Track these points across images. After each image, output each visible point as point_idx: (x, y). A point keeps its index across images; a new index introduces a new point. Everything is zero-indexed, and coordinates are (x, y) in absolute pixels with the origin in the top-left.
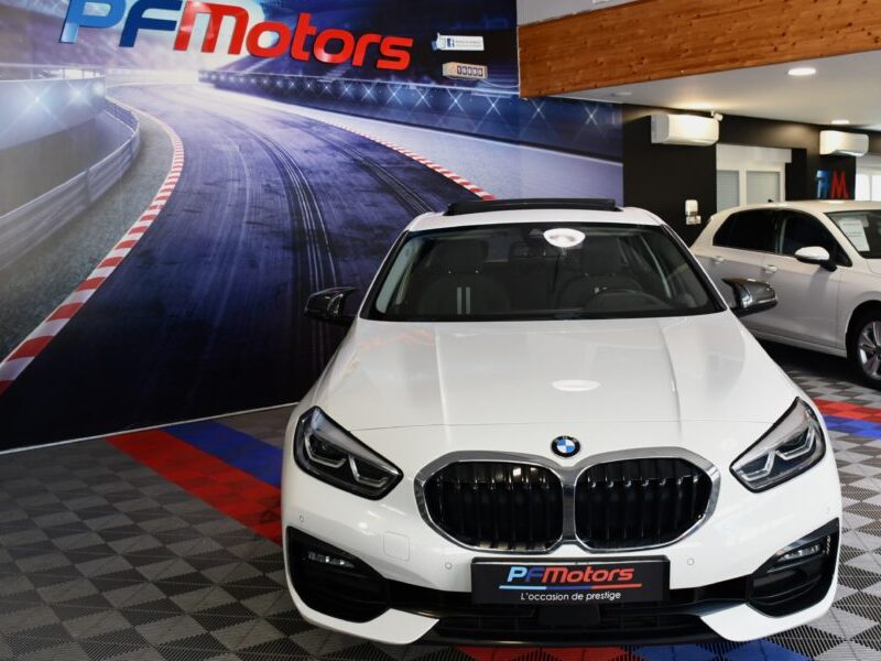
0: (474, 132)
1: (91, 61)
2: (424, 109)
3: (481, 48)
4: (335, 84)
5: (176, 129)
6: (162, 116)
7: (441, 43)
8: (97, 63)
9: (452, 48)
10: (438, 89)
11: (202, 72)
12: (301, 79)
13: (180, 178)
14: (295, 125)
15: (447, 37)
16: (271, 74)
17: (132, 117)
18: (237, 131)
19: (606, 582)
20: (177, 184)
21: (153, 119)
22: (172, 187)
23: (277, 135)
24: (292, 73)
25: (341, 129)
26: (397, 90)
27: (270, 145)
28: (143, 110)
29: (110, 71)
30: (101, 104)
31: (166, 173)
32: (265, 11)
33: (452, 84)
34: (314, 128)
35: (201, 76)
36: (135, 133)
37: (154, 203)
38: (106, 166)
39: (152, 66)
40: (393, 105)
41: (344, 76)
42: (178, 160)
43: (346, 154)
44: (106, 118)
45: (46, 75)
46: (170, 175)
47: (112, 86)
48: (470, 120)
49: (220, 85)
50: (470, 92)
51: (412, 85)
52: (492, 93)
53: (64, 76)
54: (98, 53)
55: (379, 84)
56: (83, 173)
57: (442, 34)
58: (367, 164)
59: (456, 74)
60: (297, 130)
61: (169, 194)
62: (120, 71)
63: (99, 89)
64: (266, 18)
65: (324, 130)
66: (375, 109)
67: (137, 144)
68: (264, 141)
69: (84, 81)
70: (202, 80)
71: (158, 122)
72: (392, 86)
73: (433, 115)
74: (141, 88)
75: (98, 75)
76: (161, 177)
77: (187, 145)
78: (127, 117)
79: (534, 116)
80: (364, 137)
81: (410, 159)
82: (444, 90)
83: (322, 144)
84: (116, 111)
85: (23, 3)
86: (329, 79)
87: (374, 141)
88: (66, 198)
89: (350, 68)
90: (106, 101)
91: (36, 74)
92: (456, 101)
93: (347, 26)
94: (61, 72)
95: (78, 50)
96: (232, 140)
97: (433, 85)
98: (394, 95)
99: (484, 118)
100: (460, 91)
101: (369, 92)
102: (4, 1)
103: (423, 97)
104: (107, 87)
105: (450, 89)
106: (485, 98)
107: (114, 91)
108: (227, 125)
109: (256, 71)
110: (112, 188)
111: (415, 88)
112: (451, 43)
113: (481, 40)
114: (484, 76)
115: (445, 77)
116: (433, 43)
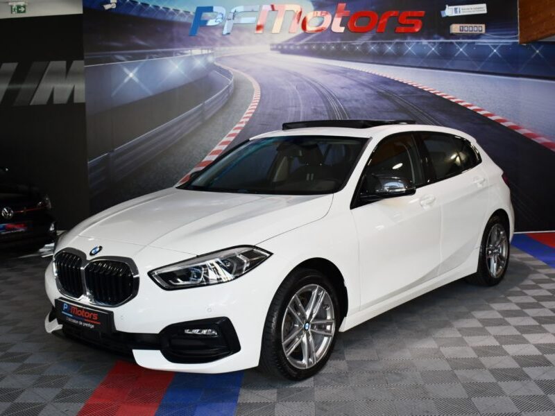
0: (477, 70)
1: (206, 44)
2: (433, 56)
3: (485, 12)
4: (364, 45)
5: (256, 78)
6: (248, 71)
7: (449, 11)
8: (211, 45)
9: (458, 14)
10: (446, 43)
11: (272, 45)
12: (340, 44)
13: (258, 106)
14: (334, 72)
15: (454, 7)
16: (319, 42)
17: (229, 73)
18: (294, 78)
19: (89, 319)
20: (256, 110)
21: (242, 73)
22: (253, 111)
23: (321, 79)
24: (332, 40)
25: (368, 73)
26: (411, 45)
27: (316, 85)
28: (236, 69)
29: (217, 48)
30: (212, 67)
31: (250, 103)
32: (314, 5)
33: (459, 39)
34: (348, 73)
35: (272, 47)
36: (231, 82)
37: (242, 120)
38: (215, 99)
39: (241, 43)
40: (409, 55)
41: (369, 40)
42: (257, 96)
43: (372, 89)
44: (215, 74)
45: (182, 54)
46: (252, 104)
47: (219, 56)
48: (473, 62)
49: (283, 51)
50: (474, 43)
51: (425, 42)
52: (494, 42)
53: (191, 53)
54: (210, 39)
55: (397, 43)
56: (201, 104)
57: (449, 5)
58: (388, 94)
59: (459, 32)
60: (336, 75)
61: (251, 115)
62: (222, 48)
63: (211, 59)
64: (315, 9)
65: (355, 74)
66: (397, 59)
67: (233, 86)
68: (313, 83)
69: (202, 56)
70: (272, 49)
71: (245, 75)
72: (408, 43)
73: (443, 60)
74: (235, 57)
75: (210, 52)
76: (246, 106)
77: (262, 87)
78: (227, 73)
79: (533, 56)
80: (385, 77)
81: (422, 90)
82: (452, 43)
83: (353, 83)
84: (220, 70)
85: (170, 18)
86: (359, 42)
87: (393, 80)
88: (192, 118)
89: (375, 34)
90: (215, 65)
91: (176, 53)
92: (461, 50)
93: (373, 7)
94: (189, 51)
95: (199, 39)
96: (291, 83)
97: (442, 40)
98: (410, 48)
99: (487, 60)
100: (466, 43)
101: (389, 48)
102: (160, 17)
103: (433, 49)
104: (215, 57)
105: (457, 43)
106: (488, 46)
107: (219, 59)
108: (288, 74)
109: (308, 41)
110: (217, 113)
111: (426, 43)
112: (458, 10)
113: (484, 6)
114: (484, 31)
115: (453, 34)
116: (442, 12)
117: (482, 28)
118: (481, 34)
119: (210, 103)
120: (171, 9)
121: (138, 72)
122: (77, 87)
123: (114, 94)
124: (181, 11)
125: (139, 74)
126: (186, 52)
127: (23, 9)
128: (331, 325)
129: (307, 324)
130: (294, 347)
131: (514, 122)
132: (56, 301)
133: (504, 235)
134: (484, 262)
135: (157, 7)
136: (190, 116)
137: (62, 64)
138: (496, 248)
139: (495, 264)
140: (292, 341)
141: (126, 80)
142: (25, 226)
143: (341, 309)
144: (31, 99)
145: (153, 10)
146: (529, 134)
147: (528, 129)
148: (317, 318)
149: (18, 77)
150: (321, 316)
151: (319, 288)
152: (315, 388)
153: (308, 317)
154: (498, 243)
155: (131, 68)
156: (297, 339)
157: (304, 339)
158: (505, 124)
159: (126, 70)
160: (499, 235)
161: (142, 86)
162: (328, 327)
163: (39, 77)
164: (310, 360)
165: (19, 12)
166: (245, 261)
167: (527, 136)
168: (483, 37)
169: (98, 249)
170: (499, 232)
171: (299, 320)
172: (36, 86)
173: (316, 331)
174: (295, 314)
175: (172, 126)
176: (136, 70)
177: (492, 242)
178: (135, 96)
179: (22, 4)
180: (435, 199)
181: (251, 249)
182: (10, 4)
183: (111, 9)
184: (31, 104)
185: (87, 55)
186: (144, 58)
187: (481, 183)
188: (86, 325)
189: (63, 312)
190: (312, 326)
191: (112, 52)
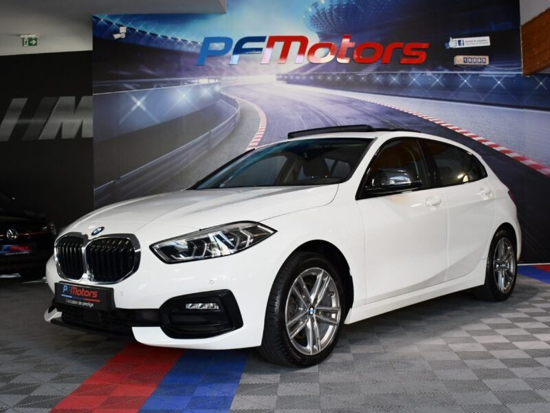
0: (481, 101)
1: (214, 74)
2: (438, 87)
3: (488, 44)
4: (370, 75)
5: (262, 108)
6: (253, 101)
7: (453, 43)
8: (216, 75)
9: (462, 46)
10: (450, 74)
11: (278, 75)
12: (345, 75)
13: (264, 135)
14: (339, 102)
15: (457, 39)
16: (324, 73)
17: (236, 102)
18: (300, 107)
19: (88, 297)
20: (262, 139)
21: (249, 103)
22: (259, 140)
23: (327, 109)
24: (338, 71)
25: (373, 103)
26: (416, 77)
27: (322, 115)
28: (242, 98)
29: (224, 78)
30: (218, 96)
31: (255, 133)
32: (319, 37)
33: (462, 70)
34: (354, 104)
35: (278, 77)
36: (237, 111)
38: (222, 127)
39: (248, 74)
40: (414, 86)
41: (374, 71)
42: (263, 125)
43: (377, 119)
44: (221, 103)
45: (189, 83)
46: (257, 133)
47: (225, 86)
48: (478, 94)
49: (289, 81)
50: (478, 74)
51: (429, 73)
52: (497, 74)
53: (198, 83)
54: (217, 69)
55: (402, 74)
56: (207, 133)
57: (453, 38)
59: (463, 63)
60: (341, 105)
62: (229, 78)
63: (217, 88)
64: (321, 40)
65: (360, 104)
66: (402, 90)
67: (239, 116)
68: (319, 112)
69: (209, 85)
70: (278, 79)
71: (251, 104)
72: (413, 74)
73: (448, 91)
74: (242, 86)
75: (217, 81)
76: (252, 134)
77: (268, 116)
78: (233, 102)
79: (537, 88)
80: (390, 108)
81: (427, 121)
82: (456, 74)
83: (359, 113)
84: (227, 99)
85: (178, 47)
86: (364, 73)
87: (398, 110)
88: (198, 146)
89: (380, 65)
90: (222, 95)
91: (183, 82)
92: (465, 81)
93: (378, 39)
94: (197, 81)
95: (206, 69)
96: (297, 113)
97: (446, 72)
98: (414, 80)
99: (491, 91)
100: (470, 74)
101: (394, 79)
102: (168, 47)
103: (438, 80)
104: (222, 87)
105: (461, 74)
106: (492, 77)
107: (226, 89)
108: (294, 104)
109: (314, 71)
110: (223, 141)
111: (431, 75)
112: (462, 42)
113: (487, 38)
114: (487, 63)
115: (456, 66)
116: (446, 44)
117: (486, 60)
118: (485, 66)
119: (217, 131)
120: (179, 39)
121: (146, 100)
122: (85, 122)
123: (121, 121)
124: (189, 42)
125: (146, 103)
126: (193, 81)
127: (34, 42)
128: (336, 313)
129: (312, 309)
130: (298, 331)
131: (519, 153)
132: (56, 284)
133: (511, 250)
134: (491, 274)
135: (165, 37)
136: (195, 144)
137: (71, 100)
138: (504, 263)
139: (503, 279)
140: (297, 324)
141: (134, 108)
142: (29, 248)
143: (347, 301)
144: (40, 134)
145: (161, 40)
146: (534, 165)
147: (533, 160)
148: (321, 304)
149: (27, 112)
150: (326, 301)
151: (324, 273)
152: (320, 373)
153: (312, 302)
154: (505, 257)
155: (138, 96)
156: (302, 323)
157: (309, 324)
158: (511, 155)
159: (134, 99)
160: (506, 250)
161: (151, 115)
162: (333, 316)
163: (48, 113)
164: (315, 347)
165: (30, 45)
166: (249, 237)
167: (533, 167)
168: (487, 69)
169: (100, 229)
170: (506, 247)
171: (304, 302)
172: (44, 121)
173: (321, 317)
174: (299, 295)
175: (179, 154)
176: (143, 98)
177: (500, 256)
178: (141, 124)
179: (33, 36)
180: (441, 201)
181: (255, 225)
182: (22, 36)
183: (120, 38)
184: (40, 138)
185: (95, 84)
186: (152, 87)
187: (487, 194)
188: (85, 304)
189: (63, 295)
190: (317, 312)
191: (120, 81)
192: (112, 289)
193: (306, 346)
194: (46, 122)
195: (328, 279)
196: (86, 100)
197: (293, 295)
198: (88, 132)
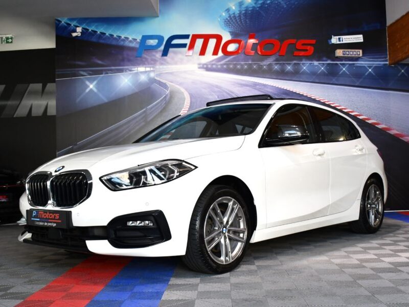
0: (356, 85)
1: (149, 63)
2: (323, 74)
3: (362, 41)
4: (270, 65)
5: (186, 90)
6: (180, 84)
7: (334, 40)
8: (151, 64)
9: (341, 42)
10: (332, 64)
11: (199, 64)
12: (251, 64)
13: (188, 111)
14: (247, 85)
15: (338, 37)
16: (235, 63)
17: (166, 85)
18: (216, 89)
19: (52, 219)
21: (176, 86)
24: (245, 61)
25: (272, 86)
26: (306, 66)
28: (172, 82)
29: (157, 67)
30: (153, 81)
32: (231, 35)
33: (342, 61)
34: (258, 86)
35: (199, 66)
36: (168, 92)
38: (156, 105)
39: (176, 63)
40: (304, 73)
41: (273, 61)
42: (187, 103)
44: (155, 86)
45: (130, 71)
46: (183, 109)
47: (158, 73)
48: (354, 79)
49: (208, 69)
50: (354, 64)
51: (316, 63)
52: (369, 64)
53: (137, 70)
54: (152, 60)
55: (295, 64)
56: (145, 109)
57: (334, 36)
59: (342, 55)
60: (248, 88)
62: (161, 67)
63: (152, 75)
64: (233, 37)
65: (263, 87)
66: (295, 76)
67: (169, 95)
68: (231, 93)
69: (146, 72)
70: (199, 68)
71: (178, 87)
72: (303, 64)
73: (331, 77)
74: (171, 73)
75: (152, 69)
77: (192, 96)
78: (164, 85)
79: (399, 75)
80: (286, 90)
82: (337, 64)
84: (160, 83)
85: (122, 43)
86: (266, 63)
87: (292, 92)
88: (137, 119)
89: (278, 57)
90: (155, 80)
91: (126, 70)
92: (344, 69)
93: (276, 37)
94: (136, 69)
95: (144, 60)
96: (213, 93)
97: (329, 62)
98: (304, 68)
99: (364, 77)
100: (347, 64)
101: (289, 68)
102: (114, 43)
103: (323, 68)
104: (156, 73)
105: (340, 64)
106: (364, 66)
107: (159, 75)
108: (212, 87)
109: (226, 62)
110: (156, 115)
111: (317, 64)
112: (341, 39)
113: (361, 36)
114: (361, 55)
115: (337, 57)
116: (329, 41)
117: (360, 52)
118: (359, 58)
119: (152, 108)
120: (123, 37)
121: (97, 84)
123: (78, 100)
124: (130, 39)
125: (97, 86)
126: (133, 69)
127: (10, 40)
128: (244, 233)
129: (224, 229)
130: (214, 244)
131: (386, 125)
132: (27, 210)
133: (379, 194)
134: (364, 212)
135: (112, 35)
136: (135, 118)
137: (39, 86)
138: (374, 204)
139: (373, 216)
140: (213, 239)
141: (88, 90)
142: (7, 197)
143: (252, 225)
144: (15, 113)
145: (109, 38)
146: (397, 134)
147: (397, 130)
148: (232, 225)
150: (236, 223)
151: (234, 202)
153: (225, 223)
154: (375, 200)
155: (91, 81)
156: (217, 239)
157: (222, 240)
158: (380, 126)
159: (88, 83)
160: (375, 194)
161: (100, 95)
162: (241, 235)
163: (21, 96)
164: (227, 258)
165: (7, 42)
166: (176, 171)
167: (397, 136)
168: (360, 60)
169: (61, 168)
170: (375, 192)
171: (218, 223)
173: (232, 235)
174: (215, 217)
175: (121, 126)
176: (95, 83)
177: (371, 199)
178: (92, 102)
179: (9, 36)
181: (180, 162)
182: (1, 36)
183: (77, 36)
184: (15, 116)
185: (58, 72)
186: (102, 74)
187: (361, 150)
188: (50, 224)
190: (229, 231)
191: (77, 69)
192: (71, 212)
193: (220, 257)
194: (19, 104)
195: (237, 207)
196: (51, 86)
197: (210, 218)
198: (52, 111)
